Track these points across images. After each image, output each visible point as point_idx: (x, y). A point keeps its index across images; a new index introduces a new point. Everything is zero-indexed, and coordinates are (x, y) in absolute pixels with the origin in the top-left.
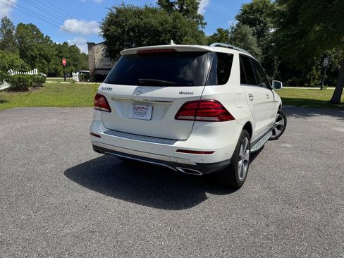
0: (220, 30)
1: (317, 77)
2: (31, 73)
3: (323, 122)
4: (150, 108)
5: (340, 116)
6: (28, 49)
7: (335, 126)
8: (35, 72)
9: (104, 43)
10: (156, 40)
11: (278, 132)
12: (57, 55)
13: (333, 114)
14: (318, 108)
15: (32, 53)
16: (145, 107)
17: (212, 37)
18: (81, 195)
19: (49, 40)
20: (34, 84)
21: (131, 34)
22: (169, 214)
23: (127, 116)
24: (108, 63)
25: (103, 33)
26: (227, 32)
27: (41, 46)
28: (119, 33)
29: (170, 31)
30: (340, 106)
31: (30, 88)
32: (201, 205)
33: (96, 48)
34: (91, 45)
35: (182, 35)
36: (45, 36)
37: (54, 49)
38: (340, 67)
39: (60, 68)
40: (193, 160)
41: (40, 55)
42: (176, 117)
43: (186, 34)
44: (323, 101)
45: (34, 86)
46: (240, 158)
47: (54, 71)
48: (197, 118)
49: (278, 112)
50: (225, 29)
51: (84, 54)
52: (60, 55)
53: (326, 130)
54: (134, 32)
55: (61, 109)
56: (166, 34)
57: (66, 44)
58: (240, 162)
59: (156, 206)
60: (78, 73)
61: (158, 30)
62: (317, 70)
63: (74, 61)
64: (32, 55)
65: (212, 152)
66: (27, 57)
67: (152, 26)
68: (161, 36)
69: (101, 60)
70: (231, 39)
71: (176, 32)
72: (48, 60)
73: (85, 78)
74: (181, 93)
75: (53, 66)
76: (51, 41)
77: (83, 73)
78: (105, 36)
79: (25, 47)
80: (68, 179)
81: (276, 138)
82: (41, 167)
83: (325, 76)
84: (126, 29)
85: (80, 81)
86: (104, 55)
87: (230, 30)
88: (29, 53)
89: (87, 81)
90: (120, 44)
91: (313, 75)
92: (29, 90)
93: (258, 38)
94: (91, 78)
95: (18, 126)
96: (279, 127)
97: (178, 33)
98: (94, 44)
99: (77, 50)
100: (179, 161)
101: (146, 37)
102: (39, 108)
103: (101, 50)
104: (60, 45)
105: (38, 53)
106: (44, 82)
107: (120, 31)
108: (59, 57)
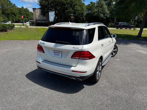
0: (91, 3)
1: (133, 24)
2: (8, 23)
3: (133, 47)
4: (61, 53)
5: (141, 44)
6: (6, 10)
7: (138, 49)
8: (10, 23)
9: (40, 8)
10: (63, 7)
11: (114, 54)
12: (19, 13)
13: (138, 43)
14: (132, 40)
15: (8, 12)
16: (59, 52)
17: (88, 5)
18: (33, 87)
19: (15, 6)
20: (9, 28)
21: (52, 4)
22: (69, 96)
23: (52, 56)
24: (42, 17)
25: (39, 4)
26: (94, 3)
27: (12, 9)
28: (47, 4)
29: (69, 3)
30: (141, 38)
31: (8, 30)
32: (82, 91)
33: (36, 10)
34: (34, 9)
35: (75, 5)
36: (13, 4)
37: (17, 10)
38: (142, 19)
39: (20, 19)
40: (79, 75)
41: (11, 13)
42: (72, 57)
43: (76, 4)
44: (134, 36)
45: (10, 29)
46: (97, 71)
47: (18, 20)
48: (80, 58)
49: (115, 46)
50: (94, 2)
51: (31, 12)
52: (21, 13)
53: (134, 51)
54: (54, 3)
55: (22, 41)
56: (68, 5)
57: (23, 7)
58: (98, 72)
59: (64, 92)
60: (29, 22)
61: (64, 3)
62: (133, 21)
63: (27, 15)
64: (7, 13)
65: (86, 72)
66: (5, 14)
67: (62, 1)
68: (65, 6)
69: (39, 16)
70: (96, 6)
71: (72, 4)
72: (15, 15)
73: (32, 24)
74: (73, 48)
75: (18, 18)
76: (16, 6)
77: (31, 22)
78: (40, 5)
79: (4, 9)
80: (27, 79)
81: (114, 56)
82: (16, 73)
83: (136, 23)
84: (50, 2)
85: (30, 26)
86: (40, 14)
87: (96, 2)
88: (6, 12)
89: (33, 26)
90: (47, 9)
91: (131, 22)
92: (7, 31)
93: (108, 6)
94: (35, 24)
95: (4, 51)
96: (114, 52)
97: (73, 5)
98: (35, 9)
99: (28, 11)
100: (73, 75)
101: (59, 6)
102: (12, 41)
103: (39, 11)
104: (20, 8)
105: (10, 12)
106: (14, 27)
107: (47, 3)
108: (20, 14)
